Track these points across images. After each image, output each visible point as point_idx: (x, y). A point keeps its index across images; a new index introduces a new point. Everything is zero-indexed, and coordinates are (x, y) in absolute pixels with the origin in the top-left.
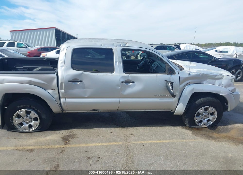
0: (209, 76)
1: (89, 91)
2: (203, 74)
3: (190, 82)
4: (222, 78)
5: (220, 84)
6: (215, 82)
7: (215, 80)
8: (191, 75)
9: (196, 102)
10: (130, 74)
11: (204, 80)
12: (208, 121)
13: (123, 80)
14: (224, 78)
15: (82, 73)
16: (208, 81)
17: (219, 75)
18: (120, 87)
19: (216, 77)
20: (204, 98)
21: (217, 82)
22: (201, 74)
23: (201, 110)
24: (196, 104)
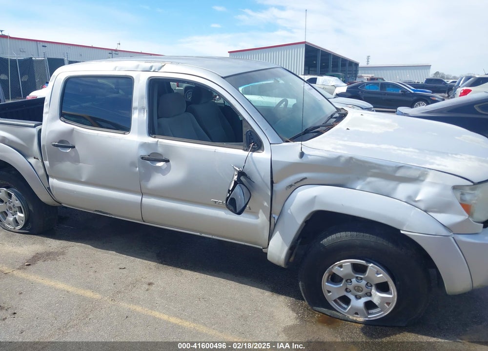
0: (375, 168)
1: (86, 170)
2: (351, 158)
3: (305, 178)
4: (421, 178)
5: (410, 197)
6: (395, 189)
7: (396, 183)
8: (309, 157)
9: (325, 241)
10: (160, 140)
11: (358, 179)
12: (370, 305)
13: (144, 153)
14: (429, 179)
15: (73, 130)
16: (369, 183)
17: (409, 167)
18: (138, 169)
19: (399, 174)
20: (349, 233)
21: (403, 190)
22: (342, 159)
23: (341, 266)
24: (323, 245)
